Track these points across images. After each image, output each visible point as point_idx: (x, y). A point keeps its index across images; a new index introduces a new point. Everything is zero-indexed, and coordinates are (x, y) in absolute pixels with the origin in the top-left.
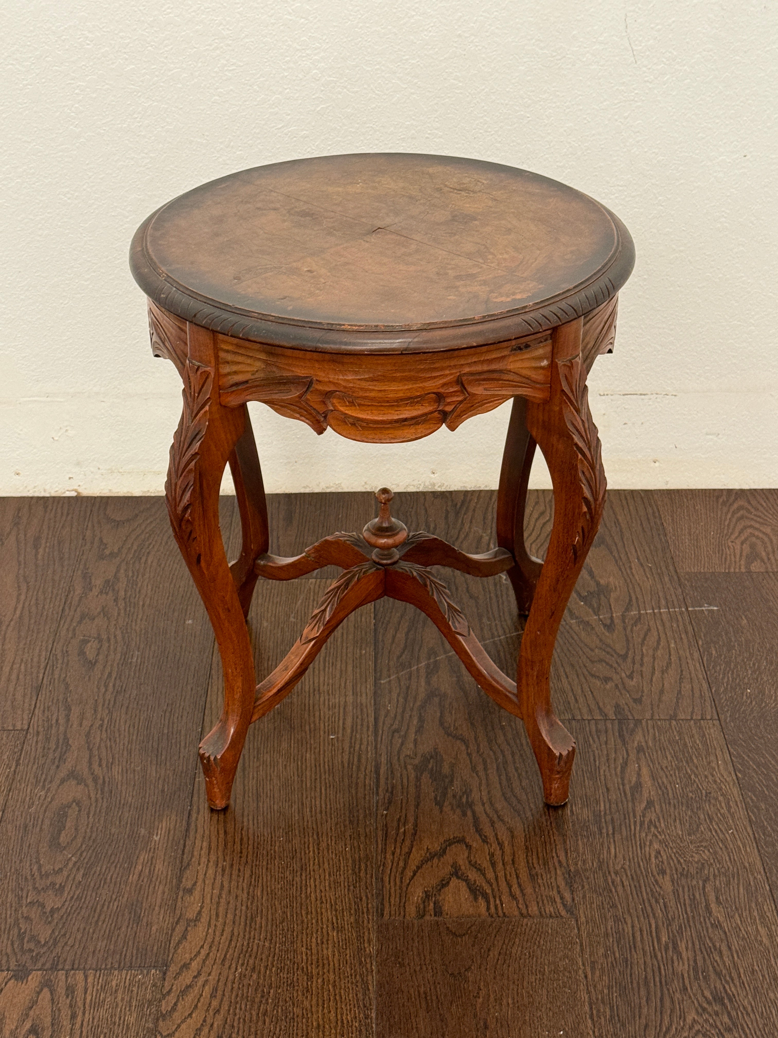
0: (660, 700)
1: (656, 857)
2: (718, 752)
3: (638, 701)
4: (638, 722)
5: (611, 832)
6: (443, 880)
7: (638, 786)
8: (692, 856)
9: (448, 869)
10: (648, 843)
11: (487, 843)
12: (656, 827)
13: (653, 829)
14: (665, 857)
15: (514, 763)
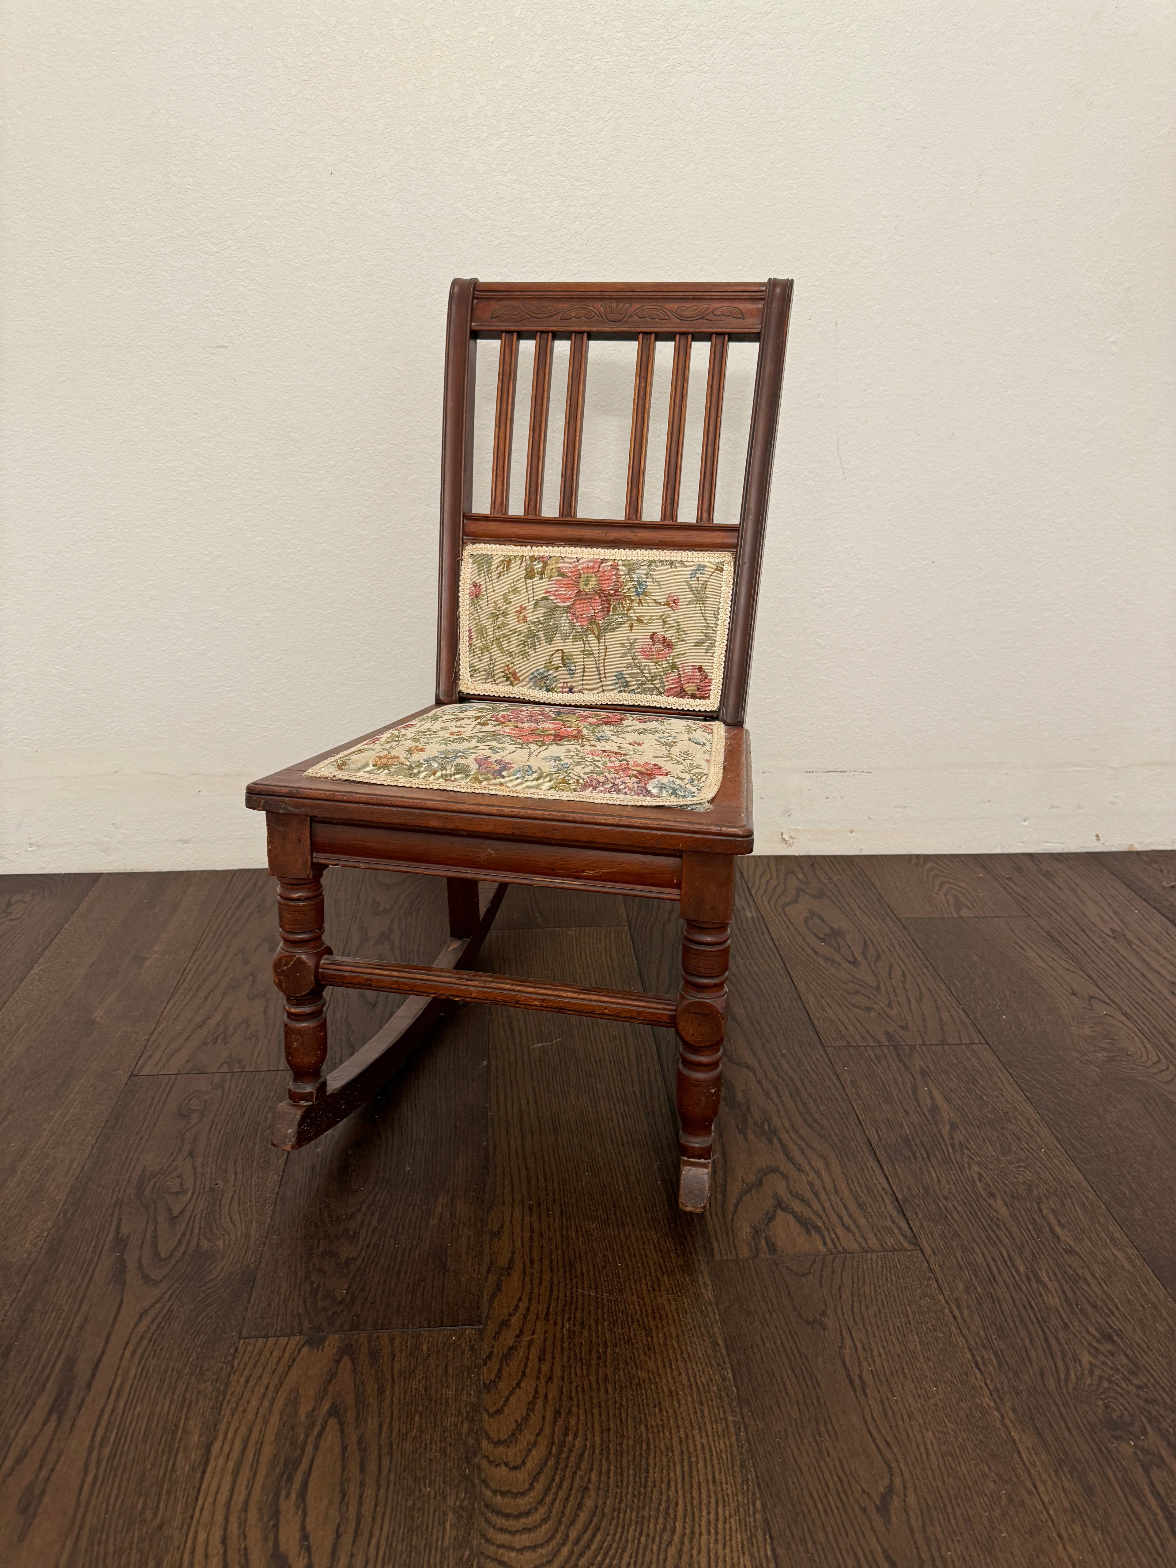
0: (925, 1027)
1: (980, 1180)
2: (999, 1074)
3: (905, 1028)
4: (912, 1047)
5: (925, 1156)
6: (768, 1214)
7: (935, 1109)
8: (1016, 1178)
9: (770, 1202)
10: (966, 1166)
11: (803, 1171)
12: (968, 1149)
13: (966, 1151)
14: (988, 1179)
15: (806, 1089)
